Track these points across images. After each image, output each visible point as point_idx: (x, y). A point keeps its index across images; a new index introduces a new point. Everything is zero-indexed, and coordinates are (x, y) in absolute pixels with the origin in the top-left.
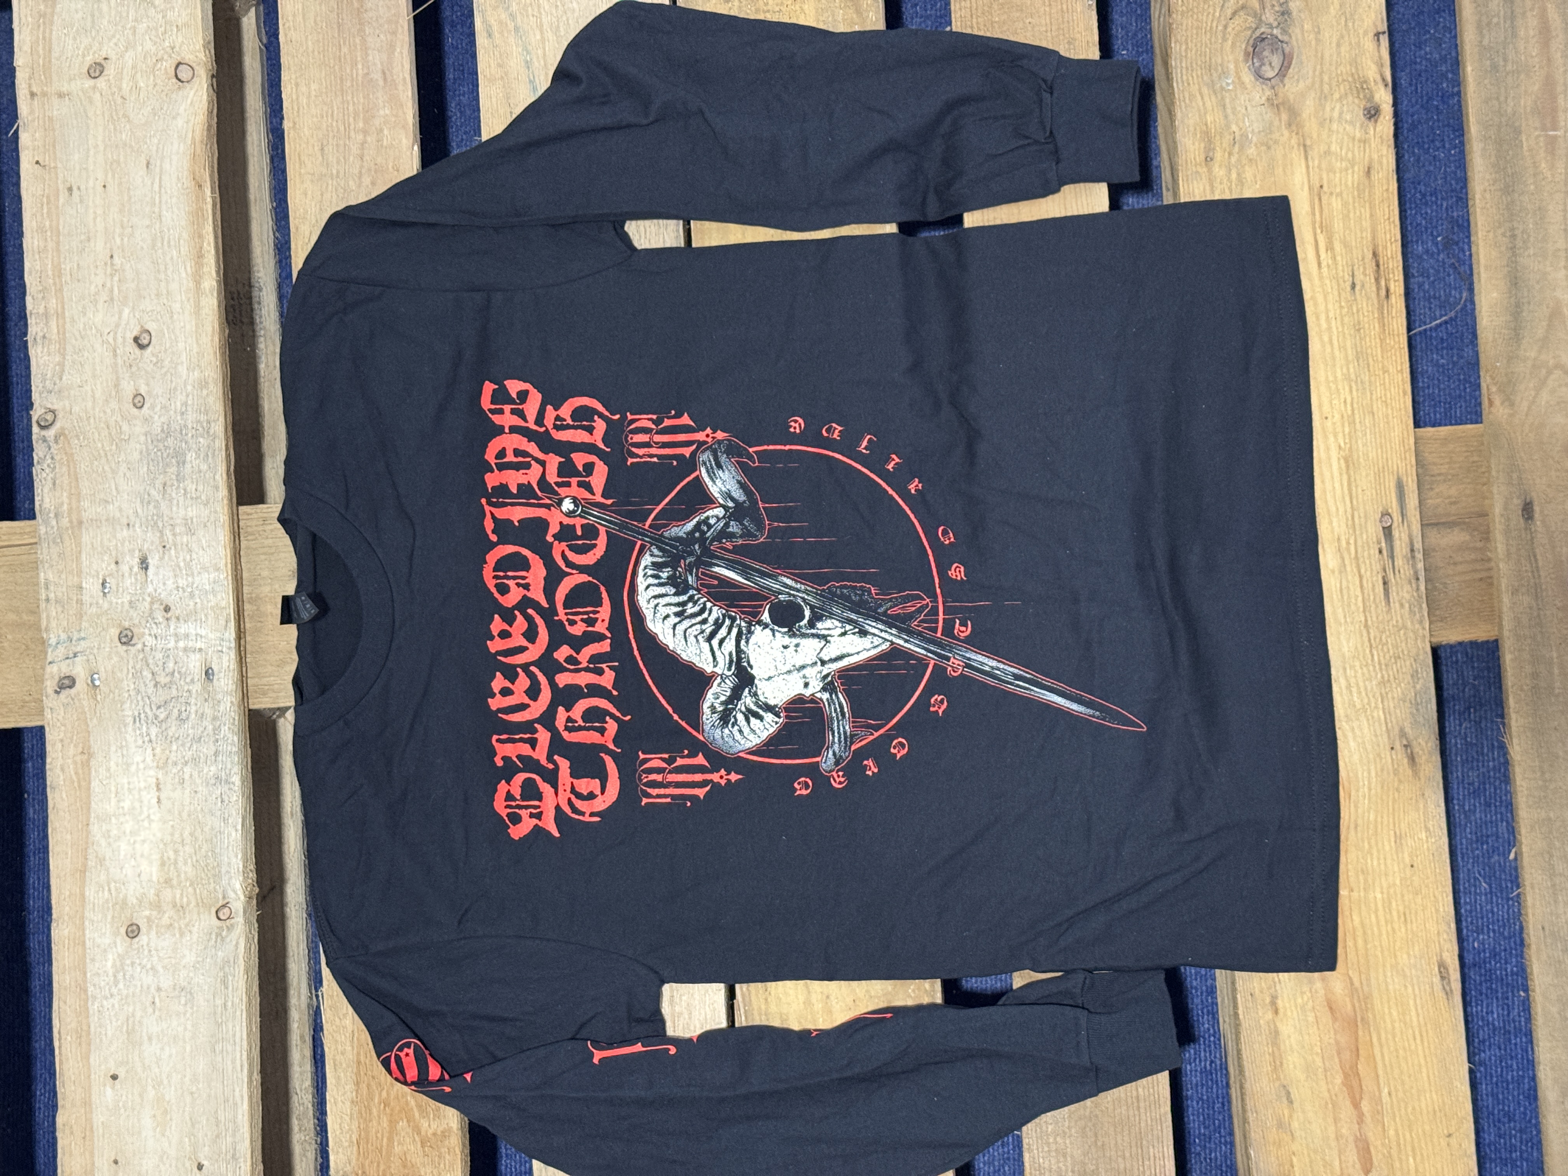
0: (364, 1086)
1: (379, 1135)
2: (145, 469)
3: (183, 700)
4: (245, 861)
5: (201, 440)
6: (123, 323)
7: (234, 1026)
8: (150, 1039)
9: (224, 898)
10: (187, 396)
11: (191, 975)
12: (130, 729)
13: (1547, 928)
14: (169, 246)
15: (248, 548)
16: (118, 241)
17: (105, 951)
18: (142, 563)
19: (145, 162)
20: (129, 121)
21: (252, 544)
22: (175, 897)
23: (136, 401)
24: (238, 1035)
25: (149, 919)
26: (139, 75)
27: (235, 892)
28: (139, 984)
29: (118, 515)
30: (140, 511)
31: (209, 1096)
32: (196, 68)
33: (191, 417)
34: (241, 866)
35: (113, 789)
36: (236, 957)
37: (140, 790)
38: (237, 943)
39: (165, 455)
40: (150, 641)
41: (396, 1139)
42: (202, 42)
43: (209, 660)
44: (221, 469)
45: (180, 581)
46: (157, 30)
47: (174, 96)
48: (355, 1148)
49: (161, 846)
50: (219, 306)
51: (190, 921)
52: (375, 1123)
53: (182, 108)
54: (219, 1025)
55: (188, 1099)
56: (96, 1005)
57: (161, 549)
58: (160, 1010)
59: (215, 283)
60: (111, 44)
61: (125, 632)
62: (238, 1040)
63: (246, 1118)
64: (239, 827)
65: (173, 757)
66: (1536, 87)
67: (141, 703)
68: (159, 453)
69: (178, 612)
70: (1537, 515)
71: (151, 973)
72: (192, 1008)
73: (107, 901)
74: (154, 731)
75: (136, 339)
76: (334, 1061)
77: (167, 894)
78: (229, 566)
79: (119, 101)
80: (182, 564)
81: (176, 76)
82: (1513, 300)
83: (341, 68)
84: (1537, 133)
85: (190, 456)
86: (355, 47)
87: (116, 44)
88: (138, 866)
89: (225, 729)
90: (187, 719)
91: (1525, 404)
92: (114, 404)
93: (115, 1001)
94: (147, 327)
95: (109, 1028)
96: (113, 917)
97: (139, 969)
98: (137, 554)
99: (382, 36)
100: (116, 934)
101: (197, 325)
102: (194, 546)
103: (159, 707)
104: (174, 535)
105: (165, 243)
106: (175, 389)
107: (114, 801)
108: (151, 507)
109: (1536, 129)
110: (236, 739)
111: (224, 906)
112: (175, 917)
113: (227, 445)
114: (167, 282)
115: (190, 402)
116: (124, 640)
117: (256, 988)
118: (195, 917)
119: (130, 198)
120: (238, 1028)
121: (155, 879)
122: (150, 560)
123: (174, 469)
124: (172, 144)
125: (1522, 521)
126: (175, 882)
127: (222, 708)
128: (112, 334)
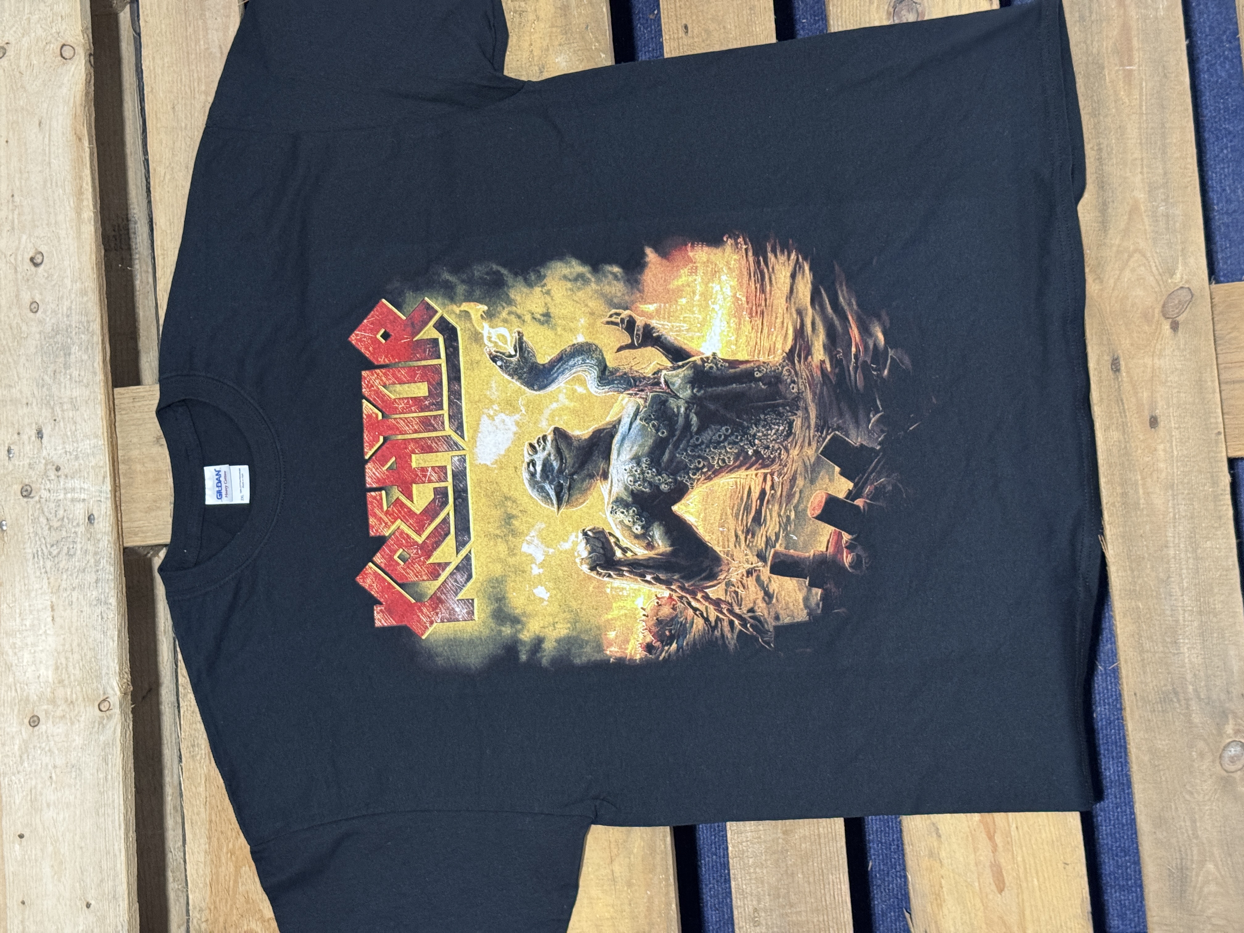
0: (215, 840)
1: (227, 878)
2: (40, 360)
3: (70, 540)
4: (121, 664)
5: (83, 336)
6: (22, 247)
7: (113, 795)
8: (48, 805)
9: (104, 693)
10: (72, 302)
11: (80, 755)
12: (30, 564)
13: (1138, 695)
14: (57, 186)
15: (121, 420)
16: (18, 184)
17: (13, 737)
18: (38, 433)
19: (38, 122)
20: (25, 91)
21: (126, 417)
22: (66, 694)
23: (32, 307)
24: (116, 801)
25: (47, 712)
26: (33, 55)
27: (113, 690)
28: (39, 762)
29: (19, 395)
30: (36, 392)
31: (95, 850)
32: (76, 48)
33: (75, 318)
34: (117, 668)
35: (18, 611)
36: (114, 739)
37: (38, 611)
38: (115, 729)
39: (55, 349)
40: (45, 494)
41: (240, 880)
42: (80, 28)
43: (91, 508)
44: (99, 358)
45: (67, 446)
46: (46, 19)
47: (59, 71)
48: (208, 888)
49: (56, 654)
50: (96, 232)
51: (79, 712)
52: (224, 868)
53: (66, 79)
54: (102, 793)
55: (79, 853)
56: (6, 779)
57: (53, 422)
58: (56, 783)
59: (92, 214)
60: (12, 32)
61: (25, 488)
62: (116, 805)
63: (124, 866)
64: (116, 638)
65: (64, 585)
66: (1115, 33)
67: (38, 543)
68: (50, 348)
69: (66, 471)
70: (1123, 368)
71: (49, 754)
72: (80, 780)
73: (14, 698)
74: (49, 564)
75: (32, 259)
76: (191, 820)
77: (60, 692)
78: (106, 434)
79: (18, 75)
80: (69, 433)
81: (61, 55)
82: (1100, 200)
83: (187, 44)
84: (1117, 68)
85: (75, 349)
86: (198, 27)
87: (15, 32)
88: (38, 670)
89: (103, 562)
90: (75, 554)
91: (1112, 281)
92: (15, 310)
93: (21, 777)
94: (40, 250)
95: (16, 797)
96: (19, 710)
97: (39, 752)
98: (34, 426)
99: (219, 19)
100: (21, 723)
101: (78, 248)
102: (79, 420)
103: (52, 546)
104: (63, 411)
105: (54, 184)
106: (62, 297)
107: (18, 620)
108: (45, 389)
109: (1116, 65)
110: (112, 569)
111: (104, 700)
112: (67, 710)
113: (103, 340)
114: (56, 214)
115: (73, 307)
116: (25, 493)
117: (131, 764)
118: (82, 709)
119: (26, 150)
120: (116, 797)
121: (51, 680)
122: (44, 431)
123: (62, 360)
124: (58, 107)
125: (1111, 373)
126: (66, 682)
127: (101, 546)
128: (13, 256)
